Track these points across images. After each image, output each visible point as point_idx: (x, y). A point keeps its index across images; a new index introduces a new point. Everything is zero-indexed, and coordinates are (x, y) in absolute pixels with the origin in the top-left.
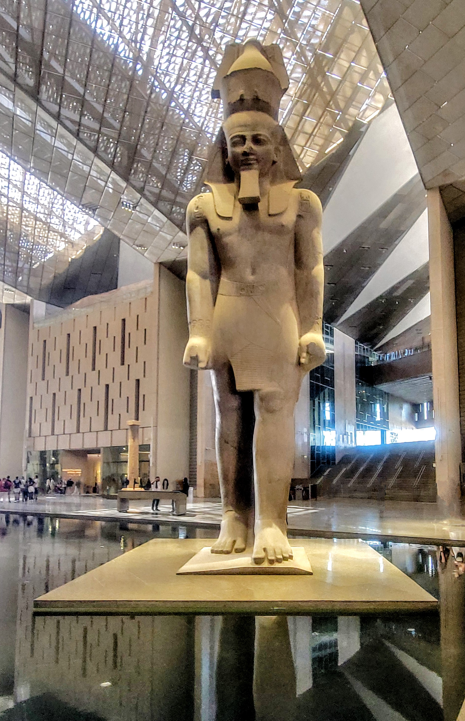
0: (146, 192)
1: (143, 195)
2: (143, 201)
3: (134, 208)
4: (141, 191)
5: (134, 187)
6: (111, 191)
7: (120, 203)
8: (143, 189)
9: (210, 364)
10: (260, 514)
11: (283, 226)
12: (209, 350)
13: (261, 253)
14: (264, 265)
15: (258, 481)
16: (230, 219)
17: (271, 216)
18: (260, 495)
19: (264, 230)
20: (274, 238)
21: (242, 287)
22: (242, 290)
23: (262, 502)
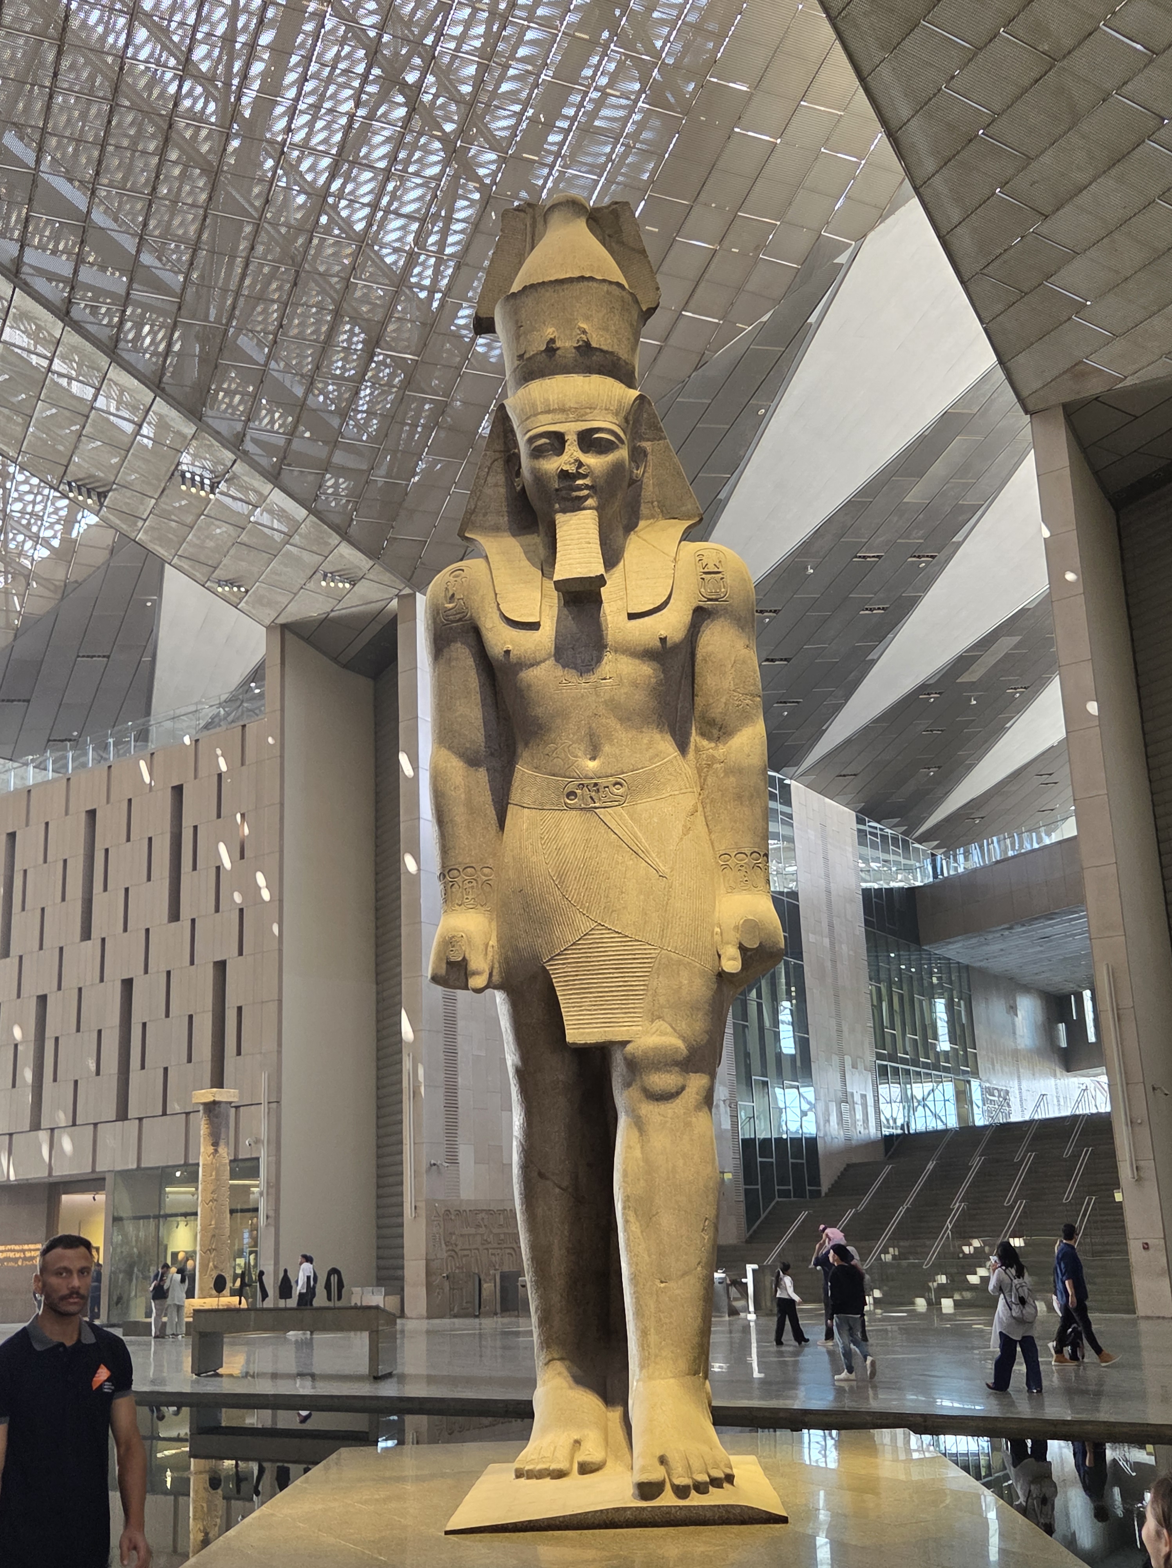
0: (249, 446)
1: (243, 455)
2: (238, 467)
3: (214, 485)
4: (236, 443)
5: (216, 434)
6: (150, 445)
7: (176, 475)
8: (241, 438)
9: (496, 978)
10: (642, 1367)
11: (663, 640)
12: (493, 942)
13: (613, 706)
14: (622, 735)
15: (634, 1279)
16: (534, 626)
17: (632, 616)
18: (639, 1314)
19: (616, 651)
20: (646, 670)
21: (570, 788)
22: (571, 794)
23: (644, 1333)
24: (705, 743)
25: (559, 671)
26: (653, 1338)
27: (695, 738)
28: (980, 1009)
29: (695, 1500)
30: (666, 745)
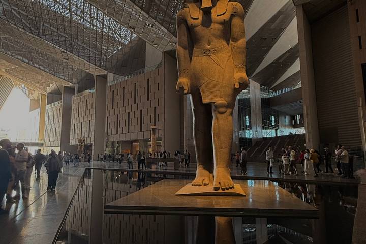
0: (158, 19)
1: (156, 21)
2: (156, 23)
3: (152, 27)
4: (155, 18)
5: (152, 17)
6: (141, 20)
7: (146, 25)
8: (156, 17)
9: (189, 91)
10: (217, 165)
11: (224, 20)
12: (189, 84)
13: (214, 35)
14: (215, 40)
15: (215, 149)
16: (198, 19)
17: (218, 16)
18: (216, 155)
19: (214, 23)
20: (220, 27)
21: (204, 52)
22: (205, 53)
23: (217, 159)
24: (233, 43)
25: (202, 28)
26: (219, 160)
27: (231, 42)
28: (280, 118)
29: (226, 191)
30: (225, 43)
